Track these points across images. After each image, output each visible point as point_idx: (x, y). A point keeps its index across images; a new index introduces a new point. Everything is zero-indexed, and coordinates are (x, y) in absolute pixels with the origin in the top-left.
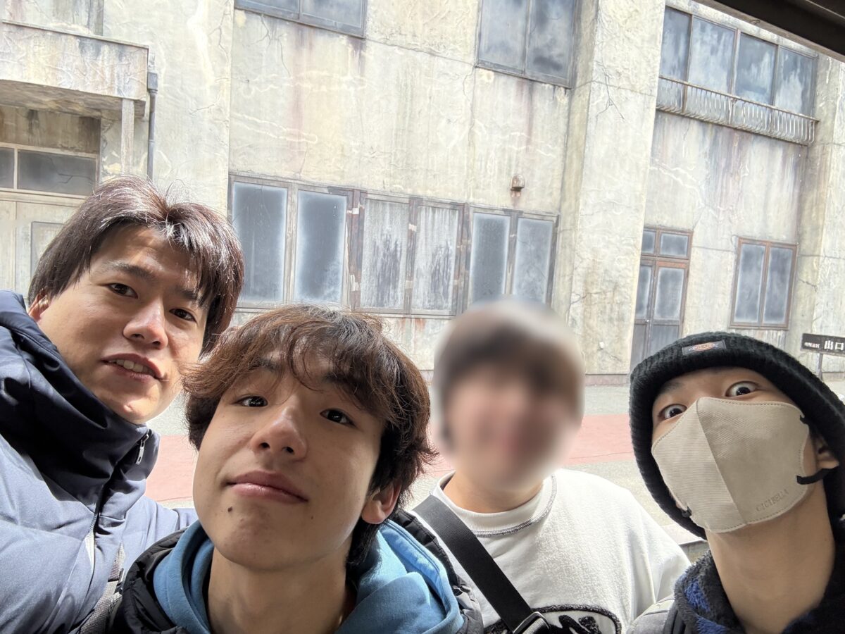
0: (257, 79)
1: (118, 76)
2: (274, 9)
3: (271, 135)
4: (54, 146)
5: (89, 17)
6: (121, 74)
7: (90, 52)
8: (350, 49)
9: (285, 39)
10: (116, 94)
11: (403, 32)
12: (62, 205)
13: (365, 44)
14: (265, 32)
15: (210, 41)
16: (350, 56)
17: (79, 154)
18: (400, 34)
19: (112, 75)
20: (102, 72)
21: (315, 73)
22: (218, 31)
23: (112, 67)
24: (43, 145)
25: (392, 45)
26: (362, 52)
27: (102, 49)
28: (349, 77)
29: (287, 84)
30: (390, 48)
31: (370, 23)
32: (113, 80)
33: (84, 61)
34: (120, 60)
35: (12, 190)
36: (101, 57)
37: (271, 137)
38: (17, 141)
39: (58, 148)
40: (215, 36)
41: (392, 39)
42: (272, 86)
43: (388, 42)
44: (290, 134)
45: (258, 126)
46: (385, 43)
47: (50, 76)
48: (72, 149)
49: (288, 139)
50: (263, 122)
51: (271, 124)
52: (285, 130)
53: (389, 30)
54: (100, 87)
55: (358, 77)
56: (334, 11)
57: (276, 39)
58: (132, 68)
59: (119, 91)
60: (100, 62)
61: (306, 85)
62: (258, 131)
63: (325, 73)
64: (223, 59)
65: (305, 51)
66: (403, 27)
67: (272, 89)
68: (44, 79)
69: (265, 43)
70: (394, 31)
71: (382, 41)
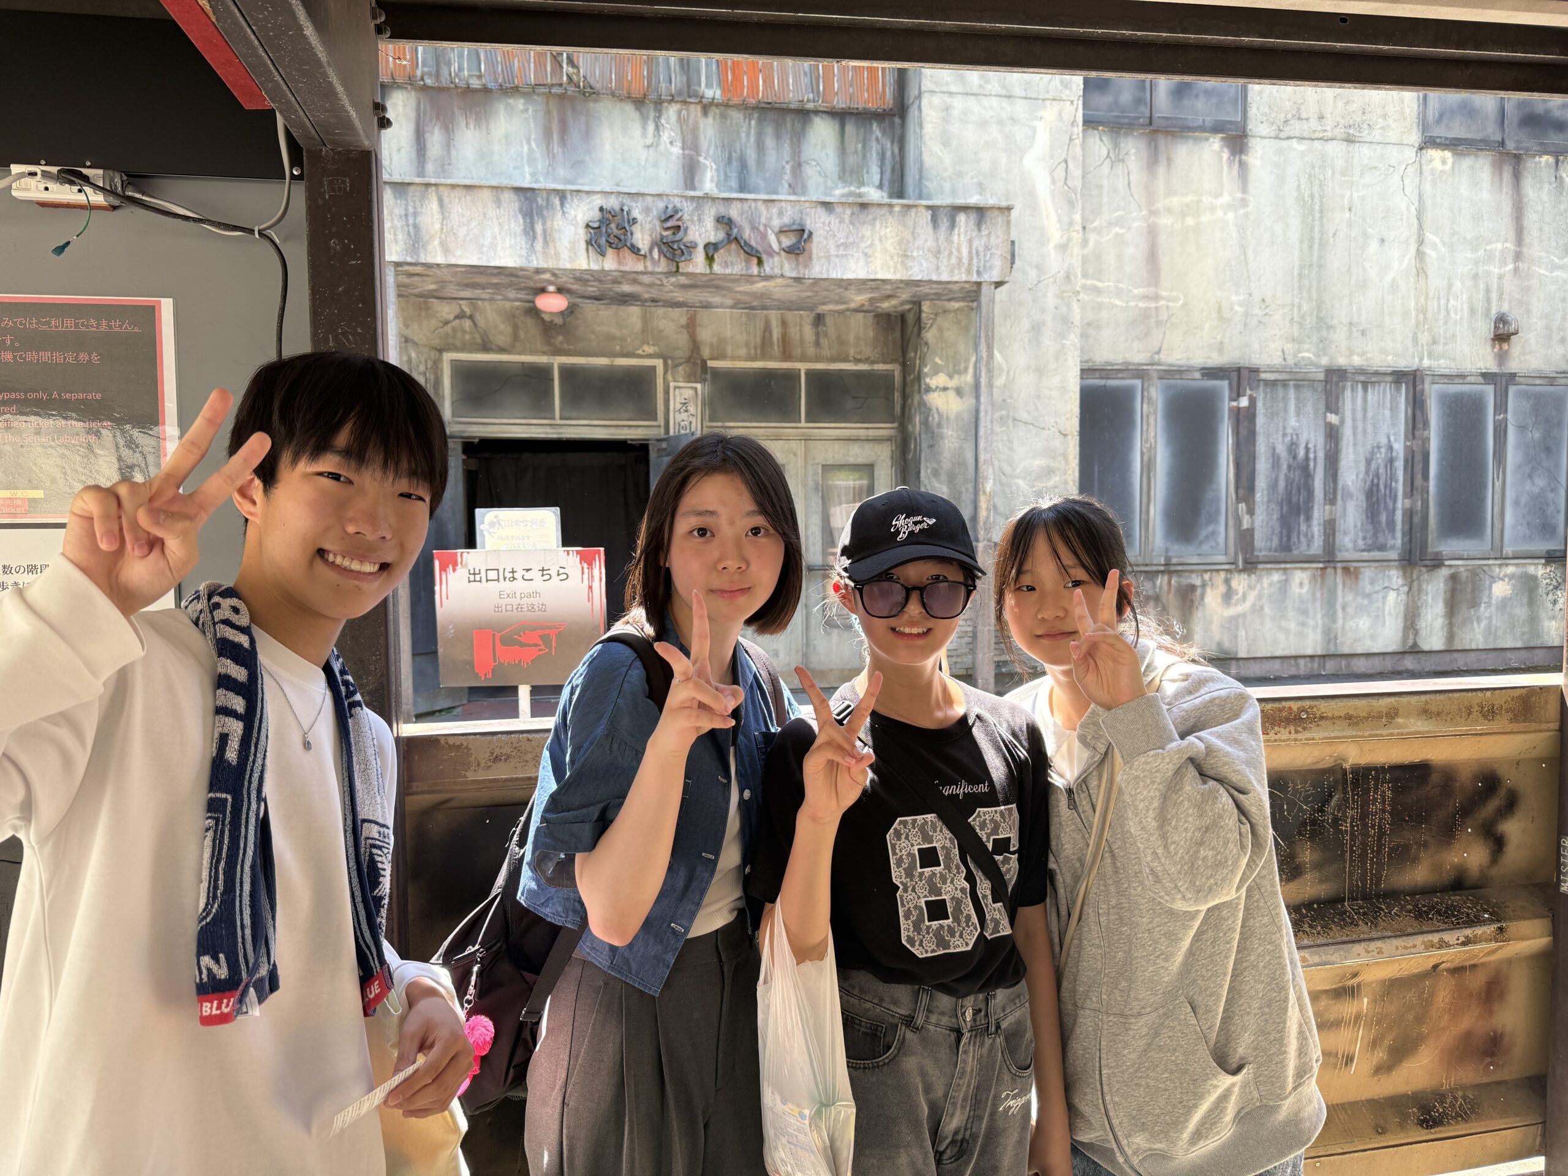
0: (1096, 224)
1: (977, 253)
2: (1117, 117)
3: (1117, 302)
4: (846, 360)
5: (882, 173)
6: (981, 249)
7: (944, 224)
8: (1226, 155)
9: (1133, 158)
10: (975, 278)
11: (1304, 115)
12: (857, 440)
13: (1247, 144)
14: (1105, 152)
15: (1053, 181)
16: (1225, 167)
17: (876, 367)
18: (1299, 119)
19: (970, 253)
20: (959, 250)
21: (1175, 201)
22: (1063, 164)
23: (970, 241)
24: (832, 360)
25: (1288, 138)
26: (1244, 157)
27: (958, 219)
28: (1226, 198)
29: (1136, 224)
30: (1285, 143)
31: (1253, 112)
32: (971, 259)
33: (937, 239)
34: (979, 230)
35: (799, 425)
36: (956, 230)
37: (1116, 305)
38: (803, 359)
39: (850, 361)
40: (1060, 173)
41: (1287, 129)
42: (1117, 230)
43: (1282, 135)
44: (1146, 297)
45: (1097, 291)
46: (1277, 138)
47: (899, 266)
48: (867, 360)
49: (1141, 305)
50: (1106, 284)
51: (1117, 287)
52: (1136, 291)
53: (1282, 116)
54: (956, 272)
55: (1239, 195)
56: (1200, 104)
57: (1119, 160)
58: (993, 238)
59: (979, 273)
60: (956, 237)
61: (1165, 221)
62: (1099, 300)
63: (1189, 198)
64: (1071, 204)
65: (1161, 170)
66: (1303, 108)
67: (1117, 234)
68: (892, 270)
69: (1106, 169)
70: (1290, 116)
71: (1273, 134)
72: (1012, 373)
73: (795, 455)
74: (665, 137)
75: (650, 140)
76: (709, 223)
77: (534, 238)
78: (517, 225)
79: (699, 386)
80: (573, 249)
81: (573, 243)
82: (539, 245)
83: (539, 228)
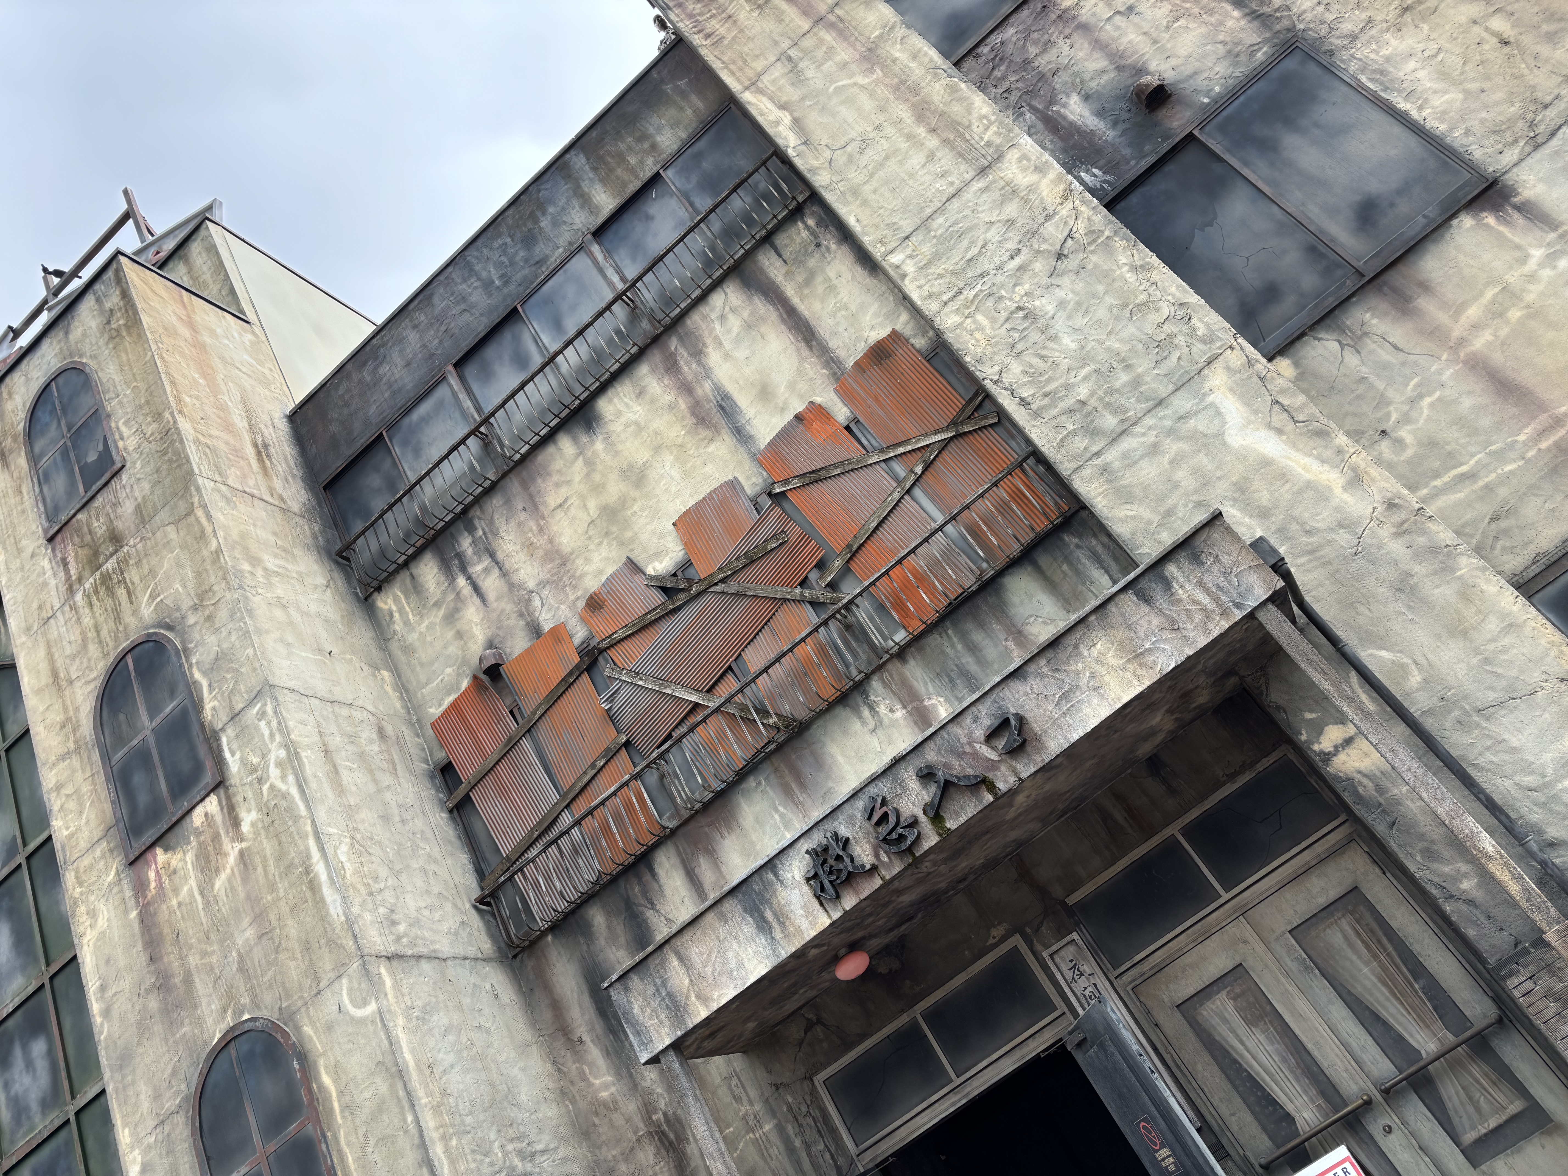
0: (1394, 417)
1: (1220, 588)
2: (1316, 305)
3: (1508, 468)
4: (1218, 785)
6: (1220, 581)
7: (1157, 592)
8: (1490, 219)
9: (1375, 321)
10: (1238, 615)
11: (1548, 99)
12: (1307, 870)
13: (1505, 186)
14: (1336, 345)
15: (1279, 431)
16: (1502, 228)
17: (1260, 767)
18: (1546, 107)
19: (1210, 594)
20: (1195, 602)
21: (1473, 312)
22: (1277, 407)
23: (1201, 583)
24: (1203, 797)
25: (1553, 134)
26: (1516, 200)
27: (1167, 573)
28: (1537, 253)
29: (1448, 373)
30: (1555, 142)
31: (1477, 154)
32: (1217, 600)
33: (1161, 611)
34: (1201, 564)
35: (1221, 901)
36: (1175, 586)
37: (1510, 472)
38: (1168, 821)
39: (1224, 784)
40: (1279, 418)
41: (1541, 129)
42: (1428, 400)
43: (1540, 139)
44: (1541, 434)
45: (1470, 476)
46: (1537, 147)
47: (1140, 672)
48: (1244, 768)
49: (1544, 445)
50: (1472, 462)
51: (1490, 454)
52: (1522, 438)
53: (1521, 124)
54: (1211, 626)
55: (1552, 236)
56: (1404, 207)
57: (1360, 338)
58: (1224, 559)
59: (1238, 606)
60: (1180, 592)
61: (1480, 342)
62: (1481, 483)
63: (1490, 294)
64: (1321, 434)
65: (1424, 303)
66: (1539, 94)
67: (1432, 405)
68: (1136, 682)
69: (1351, 359)
70: (1530, 116)
71: (1528, 149)
72: (1421, 660)
73: (1245, 942)
74: (882, 709)
75: (872, 724)
76: (913, 784)
77: (770, 927)
78: (748, 928)
79: (1075, 936)
80: (808, 913)
81: (805, 907)
82: (778, 934)
83: (769, 915)
